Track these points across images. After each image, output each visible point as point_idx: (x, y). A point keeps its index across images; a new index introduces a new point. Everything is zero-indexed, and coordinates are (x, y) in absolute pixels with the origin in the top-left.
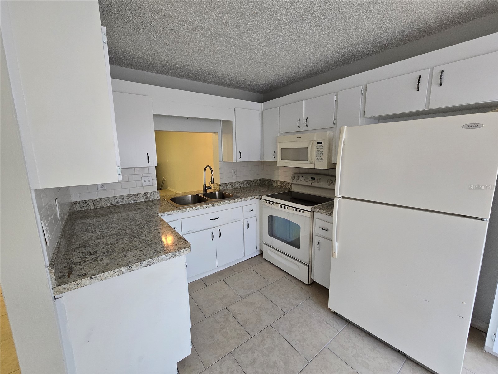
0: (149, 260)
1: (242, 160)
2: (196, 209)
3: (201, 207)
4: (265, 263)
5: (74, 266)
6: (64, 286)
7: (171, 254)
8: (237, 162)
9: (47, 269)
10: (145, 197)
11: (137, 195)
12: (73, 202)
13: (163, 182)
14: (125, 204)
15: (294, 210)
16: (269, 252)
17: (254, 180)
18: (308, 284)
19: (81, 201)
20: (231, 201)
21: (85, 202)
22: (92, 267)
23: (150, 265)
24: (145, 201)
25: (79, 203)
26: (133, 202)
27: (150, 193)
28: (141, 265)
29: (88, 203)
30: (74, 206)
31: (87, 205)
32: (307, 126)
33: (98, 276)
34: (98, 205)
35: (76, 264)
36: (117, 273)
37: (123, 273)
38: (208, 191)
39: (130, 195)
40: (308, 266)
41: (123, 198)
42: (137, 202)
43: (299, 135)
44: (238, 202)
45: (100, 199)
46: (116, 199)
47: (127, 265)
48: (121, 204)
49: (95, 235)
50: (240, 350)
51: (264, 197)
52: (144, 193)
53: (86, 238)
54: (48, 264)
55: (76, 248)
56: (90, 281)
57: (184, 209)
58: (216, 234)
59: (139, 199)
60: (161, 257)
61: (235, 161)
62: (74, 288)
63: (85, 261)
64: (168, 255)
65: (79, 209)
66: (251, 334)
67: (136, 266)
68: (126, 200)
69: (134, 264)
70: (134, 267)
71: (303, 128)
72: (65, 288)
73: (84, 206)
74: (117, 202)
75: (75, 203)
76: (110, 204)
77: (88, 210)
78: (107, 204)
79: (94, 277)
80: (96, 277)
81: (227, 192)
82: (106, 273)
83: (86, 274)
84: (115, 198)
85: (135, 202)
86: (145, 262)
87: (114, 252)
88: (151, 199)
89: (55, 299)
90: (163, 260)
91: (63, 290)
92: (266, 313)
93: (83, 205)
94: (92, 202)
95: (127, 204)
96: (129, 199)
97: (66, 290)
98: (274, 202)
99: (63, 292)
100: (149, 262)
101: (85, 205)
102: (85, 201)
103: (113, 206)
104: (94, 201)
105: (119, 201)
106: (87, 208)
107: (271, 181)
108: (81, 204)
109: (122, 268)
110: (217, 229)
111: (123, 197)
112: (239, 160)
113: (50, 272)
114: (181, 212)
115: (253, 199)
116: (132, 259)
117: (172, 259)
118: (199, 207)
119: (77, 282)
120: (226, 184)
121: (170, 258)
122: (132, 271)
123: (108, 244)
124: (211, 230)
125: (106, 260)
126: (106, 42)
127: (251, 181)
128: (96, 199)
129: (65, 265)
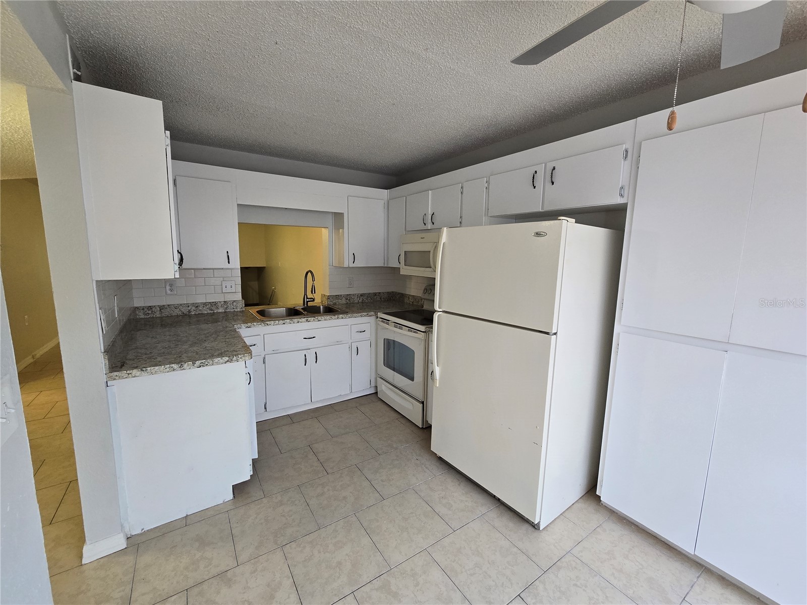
0: (202, 361)
1: (357, 264)
2: (284, 323)
3: (291, 322)
4: (379, 403)
5: (127, 361)
6: (115, 373)
7: (227, 358)
8: (349, 267)
9: (102, 354)
10: (225, 307)
11: (215, 304)
12: (136, 307)
13: (271, 296)
14: (199, 314)
15: (409, 331)
16: (384, 388)
17: (379, 293)
18: (423, 428)
19: (146, 307)
20: (333, 317)
21: (150, 308)
22: (145, 363)
23: (203, 366)
24: (225, 312)
25: (143, 309)
26: (210, 312)
27: (231, 302)
28: (193, 365)
29: (153, 309)
30: (137, 312)
31: (152, 311)
32: (433, 224)
33: (149, 369)
34: (166, 313)
35: (130, 360)
36: (168, 369)
37: (174, 370)
38: (310, 304)
39: (206, 303)
40: (423, 403)
41: (197, 307)
42: (214, 313)
43: (423, 235)
44: (342, 318)
45: (169, 305)
46: (189, 306)
47: (179, 363)
48: (193, 313)
49: (154, 340)
50: (310, 484)
51: (380, 315)
52: (224, 302)
53: (144, 342)
54: (103, 351)
55: (132, 349)
56: (140, 372)
57: (268, 322)
58: (311, 358)
59: (217, 308)
60: (216, 360)
61: (346, 265)
62: (125, 377)
63: (139, 359)
64: (223, 358)
65: (143, 316)
66: (329, 471)
67: (188, 365)
68: (200, 308)
69: (186, 363)
70: (185, 366)
71: (429, 226)
72: (116, 376)
73: (148, 314)
74: (189, 311)
75: (137, 308)
76: (180, 313)
77: (153, 318)
78: (177, 312)
79: (144, 369)
80: (147, 370)
81: (336, 307)
82: (157, 368)
83: (137, 367)
84: (187, 305)
85: (212, 312)
86: (198, 363)
87: (169, 354)
88: (233, 310)
89: (107, 386)
90: (218, 363)
91: (115, 377)
92: (356, 453)
93: (147, 312)
94: (159, 309)
95: (201, 314)
96: (204, 308)
97: (117, 378)
98: (389, 321)
99: (115, 379)
100: (202, 363)
101: (150, 312)
102: (150, 306)
103: (184, 315)
104: (162, 308)
105: (191, 310)
106: (152, 316)
107: (403, 296)
108: (146, 309)
109: (173, 365)
110: (313, 351)
111: (197, 305)
112: (352, 265)
113: (104, 358)
114: (263, 325)
115: (365, 316)
116: (186, 359)
117: (228, 364)
118: (288, 321)
119: (128, 372)
120: (337, 297)
121: (226, 362)
122: (184, 369)
123: (166, 348)
124: (305, 352)
125: (159, 359)
126: (169, 145)
127: (375, 294)
128: (164, 306)
129: (119, 360)
